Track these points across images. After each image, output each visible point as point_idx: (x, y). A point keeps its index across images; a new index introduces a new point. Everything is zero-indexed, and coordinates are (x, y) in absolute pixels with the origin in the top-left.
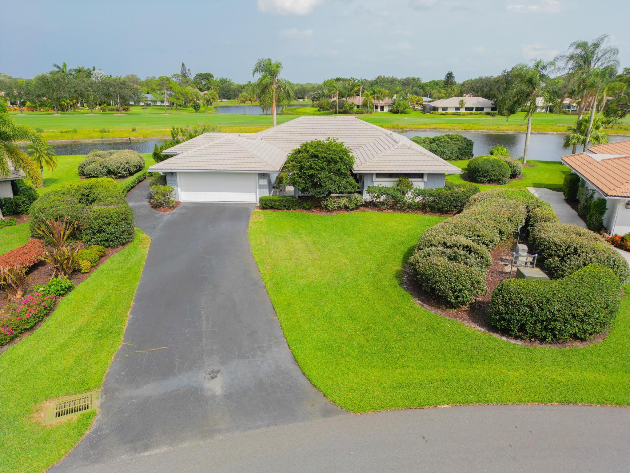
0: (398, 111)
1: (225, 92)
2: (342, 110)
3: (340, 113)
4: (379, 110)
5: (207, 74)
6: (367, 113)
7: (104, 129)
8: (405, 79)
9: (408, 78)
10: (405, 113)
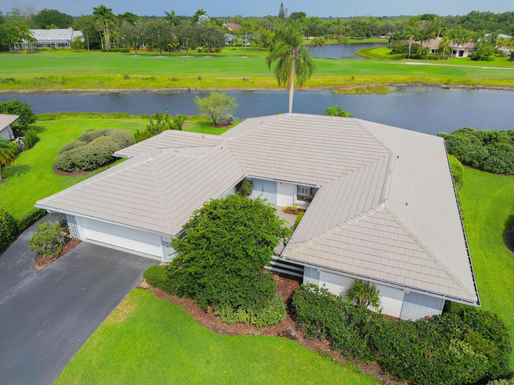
0: (479, 58)
1: (312, 30)
2: (414, 55)
3: (411, 58)
4: (457, 55)
5: (300, 13)
6: (441, 58)
7: (174, 78)
8: (503, 14)
9: (507, 12)
10: (487, 61)
